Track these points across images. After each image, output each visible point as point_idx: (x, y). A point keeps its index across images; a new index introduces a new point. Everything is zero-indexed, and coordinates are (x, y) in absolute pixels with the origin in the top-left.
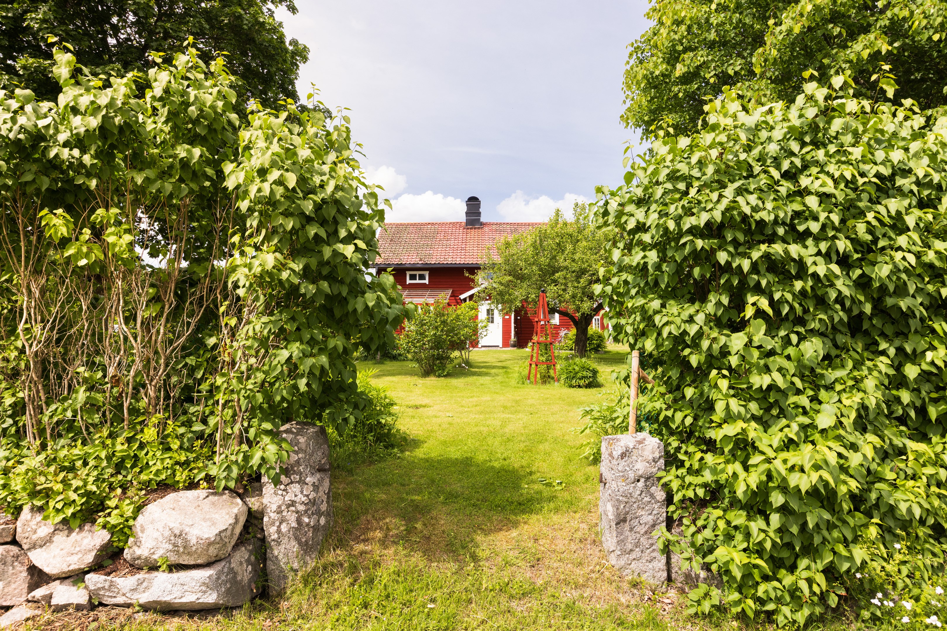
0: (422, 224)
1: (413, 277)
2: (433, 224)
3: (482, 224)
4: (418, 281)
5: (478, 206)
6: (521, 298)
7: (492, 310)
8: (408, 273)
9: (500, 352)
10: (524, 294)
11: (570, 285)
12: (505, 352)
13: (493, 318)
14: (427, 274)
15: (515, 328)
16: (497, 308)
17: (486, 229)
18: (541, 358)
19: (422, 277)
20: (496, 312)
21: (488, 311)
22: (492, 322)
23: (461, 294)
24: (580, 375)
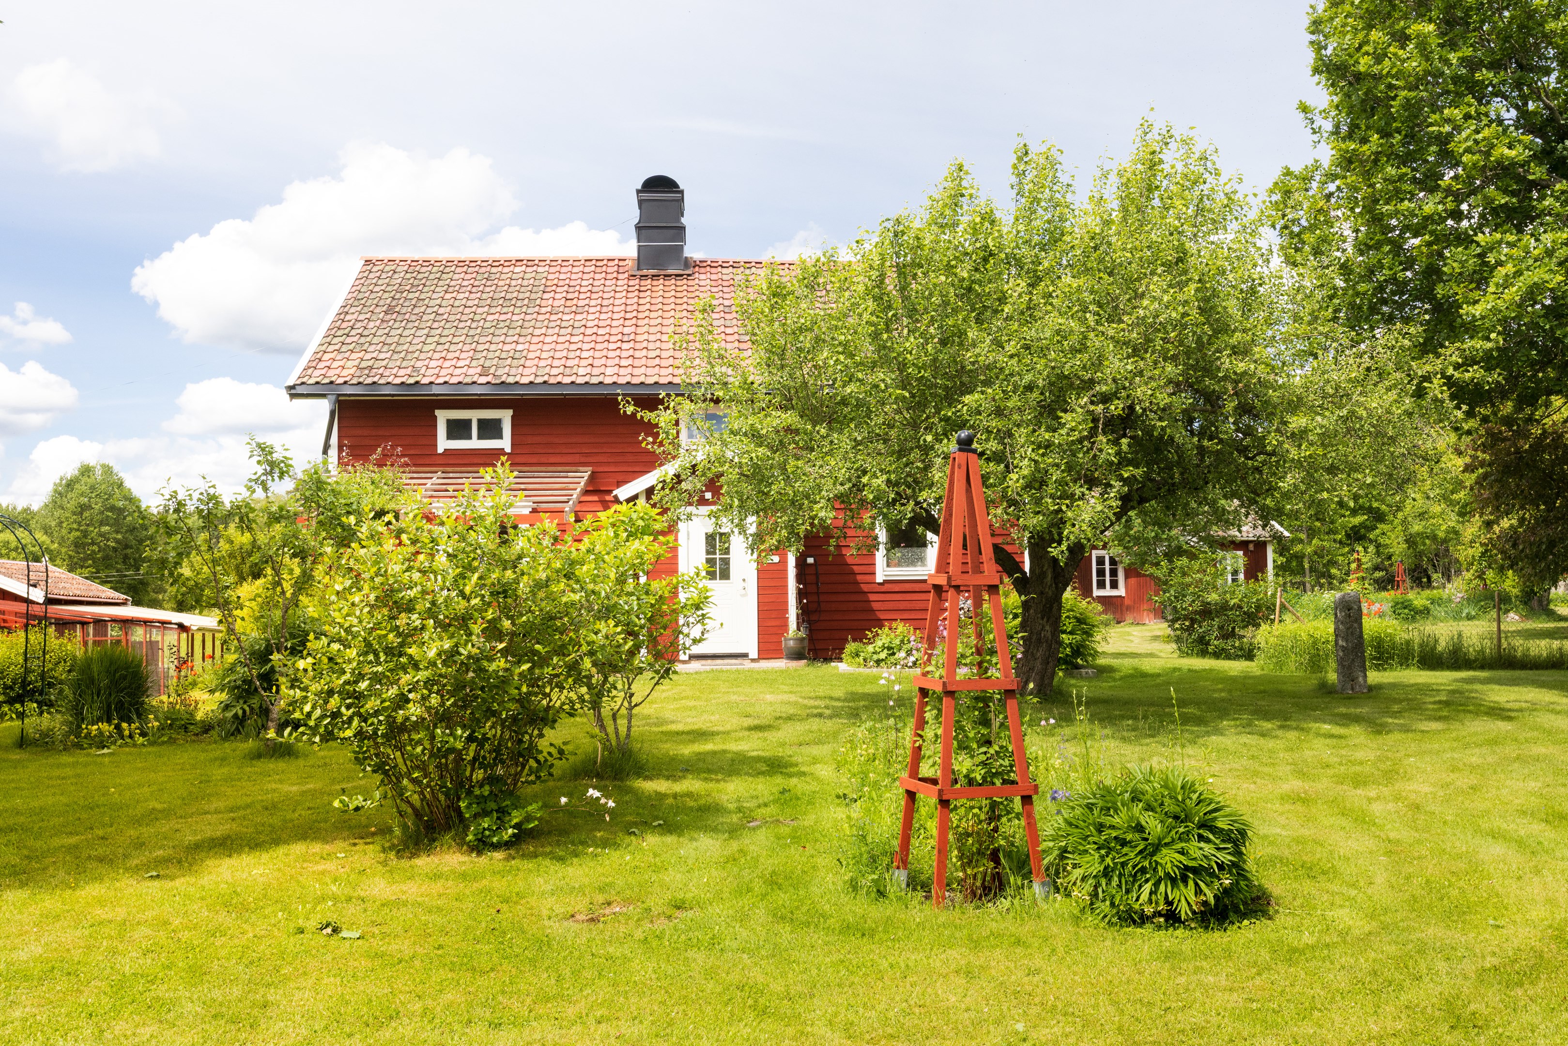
0: (496, 263)
1: (458, 429)
2: (530, 262)
3: (688, 263)
4: (475, 443)
5: (679, 205)
6: (830, 489)
7: (725, 537)
8: (442, 416)
9: (752, 678)
10: (842, 474)
11: (1021, 435)
12: (768, 680)
13: (726, 562)
14: (506, 416)
15: (800, 594)
16: (743, 531)
17: (703, 278)
18: (963, 764)
19: (490, 429)
20: (738, 546)
21: (710, 539)
22: (725, 575)
23: (619, 484)
24: (1168, 859)
